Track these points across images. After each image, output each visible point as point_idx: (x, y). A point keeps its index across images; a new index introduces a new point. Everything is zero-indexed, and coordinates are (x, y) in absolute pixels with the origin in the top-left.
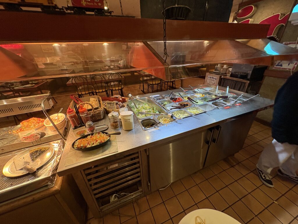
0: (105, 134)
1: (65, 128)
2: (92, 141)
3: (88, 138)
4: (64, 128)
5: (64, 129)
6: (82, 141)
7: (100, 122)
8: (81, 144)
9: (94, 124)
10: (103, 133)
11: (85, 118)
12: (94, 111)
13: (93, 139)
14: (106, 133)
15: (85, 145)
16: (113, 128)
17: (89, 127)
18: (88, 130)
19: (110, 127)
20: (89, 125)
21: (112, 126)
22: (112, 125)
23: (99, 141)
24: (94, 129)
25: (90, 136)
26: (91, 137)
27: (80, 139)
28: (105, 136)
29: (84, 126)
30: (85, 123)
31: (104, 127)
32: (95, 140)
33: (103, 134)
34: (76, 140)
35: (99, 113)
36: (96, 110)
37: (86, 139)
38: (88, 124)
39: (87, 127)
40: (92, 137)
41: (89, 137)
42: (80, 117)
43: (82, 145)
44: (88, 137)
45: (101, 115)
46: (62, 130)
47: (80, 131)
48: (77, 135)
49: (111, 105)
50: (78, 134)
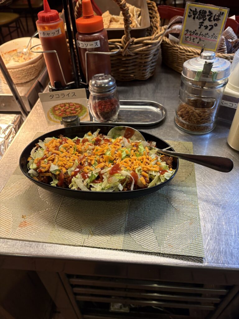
0: (154, 143)
1: (39, 82)
2: (99, 162)
3: (84, 142)
4: (35, 82)
5: (34, 85)
6: (61, 148)
7: (136, 89)
8: (53, 160)
9: (118, 92)
10: (149, 138)
11: (91, 60)
12: (127, 39)
13: (103, 154)
14: (161, 144)
15: (64, 170)
16: (183, 124)
17: (99, 98)
18: (95, 108)
19: (172, 116)
20: (101, 89)
21: (181, 116)
22: (184, 114)
23: (125, 173)
24: (114, 111)
25: (96, 133)
26: (97, 143)
27: (55, 134)
28: (153, 156)
29: (82, 87)
30: (90, 78)
31: (151, 112)
32: (111, 161)
33: (146, 143)
34: (43, 138)
35: (145, 54)
36: (136, 40)
37: (77, 142)
38: (99, 82)
39: (92, 93)
40: (103, 142)
41: (91, 137)
42: (78, 49)
43: (56, 168)
44: (86, 137)
45: (145, 64)
46: (28, 88)
47: (65, 105)
48: (52, 117)
49: (201, 24)
50: (57, 112)
